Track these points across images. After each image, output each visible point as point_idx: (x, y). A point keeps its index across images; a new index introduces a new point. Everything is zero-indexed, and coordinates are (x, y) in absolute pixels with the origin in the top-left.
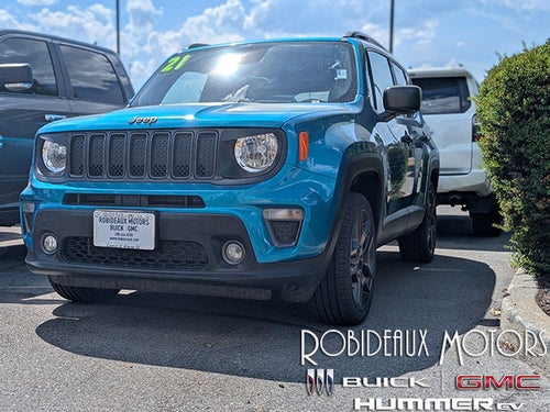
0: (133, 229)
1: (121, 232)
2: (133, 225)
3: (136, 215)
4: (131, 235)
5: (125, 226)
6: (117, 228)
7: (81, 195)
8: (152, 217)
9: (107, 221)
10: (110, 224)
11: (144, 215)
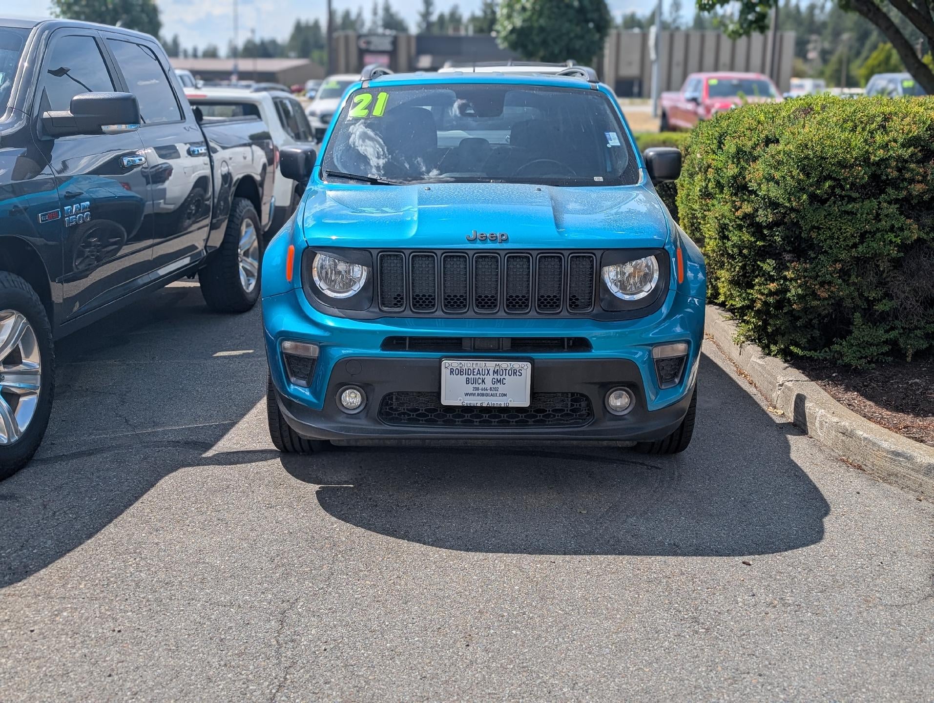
0: (499, 381)
1: (480, 386)
2: (499, 377)
3: (504, 365)
4: (496, 389)
5: (489, 379)
6: (475, 381)
7: (411, 338)
8: (526, 367)
9: (461, 372)
10: (465, 377)
11: (516, 365)
